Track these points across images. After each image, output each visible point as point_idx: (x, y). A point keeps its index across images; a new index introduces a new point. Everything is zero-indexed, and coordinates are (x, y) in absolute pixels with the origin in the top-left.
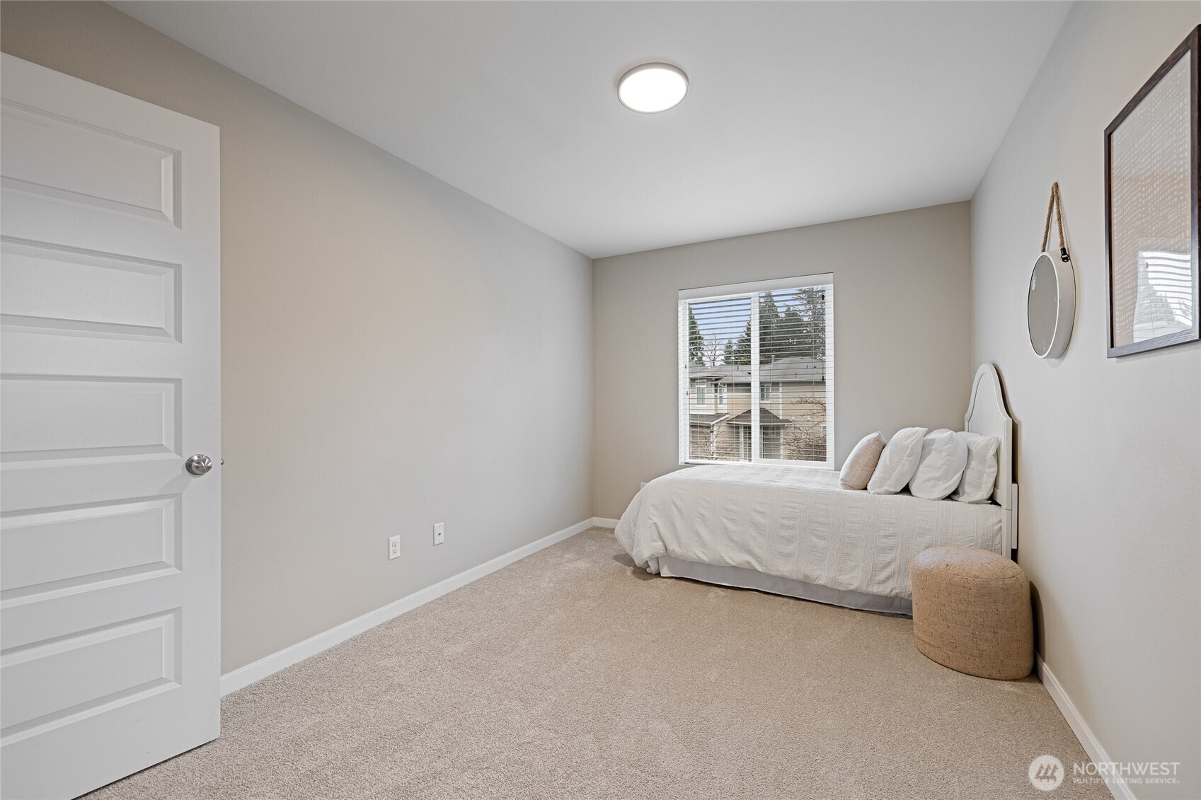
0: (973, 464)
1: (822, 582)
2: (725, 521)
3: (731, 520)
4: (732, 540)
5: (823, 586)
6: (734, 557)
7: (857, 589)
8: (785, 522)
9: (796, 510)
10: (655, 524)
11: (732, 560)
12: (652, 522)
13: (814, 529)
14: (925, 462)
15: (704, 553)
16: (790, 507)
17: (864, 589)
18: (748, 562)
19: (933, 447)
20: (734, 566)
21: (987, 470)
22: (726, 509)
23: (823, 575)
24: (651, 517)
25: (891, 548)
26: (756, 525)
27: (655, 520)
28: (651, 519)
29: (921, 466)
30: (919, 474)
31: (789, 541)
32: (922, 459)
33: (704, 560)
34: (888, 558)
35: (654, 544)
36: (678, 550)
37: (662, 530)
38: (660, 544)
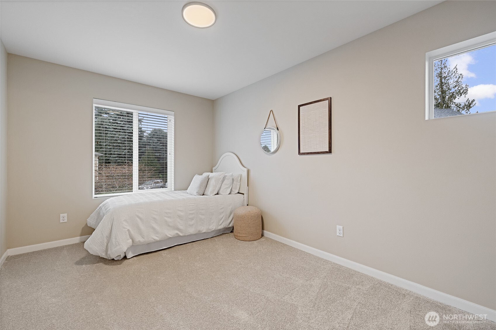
0: (234, 182)
1: (204, 231)
2: (166, 218)
3: (168, 217)
4: (169, 226)
5: (205, 232)
6: (171, 233)
7: (215, 229)
8: (190, 212)
9: (194, 206)
10: (128, 230)
11: (171, 235)
12: (126, 229)
13: (201, 212)
14: (224, 183)
15: (156, 236)
16: (191, 206)
17: (216, 229)
18: (177, 234)
19: (226, 178)
20: (170, 238)
21: (238, 184)
22: (166, 213)
23: (204, 229)
24: (125, 227)
25: (223, 212)
26: (179, 216)
27: (128, 228)
28: (125, 228)
29: (222, 185)
30: (222, 187)
31: (192, 219)
32: (223, 182)
33: (158, 240)
34: (222, 216)
35: (128, 241)
36: (142, 240)
37: (132, 232)
38: (131, 240)
